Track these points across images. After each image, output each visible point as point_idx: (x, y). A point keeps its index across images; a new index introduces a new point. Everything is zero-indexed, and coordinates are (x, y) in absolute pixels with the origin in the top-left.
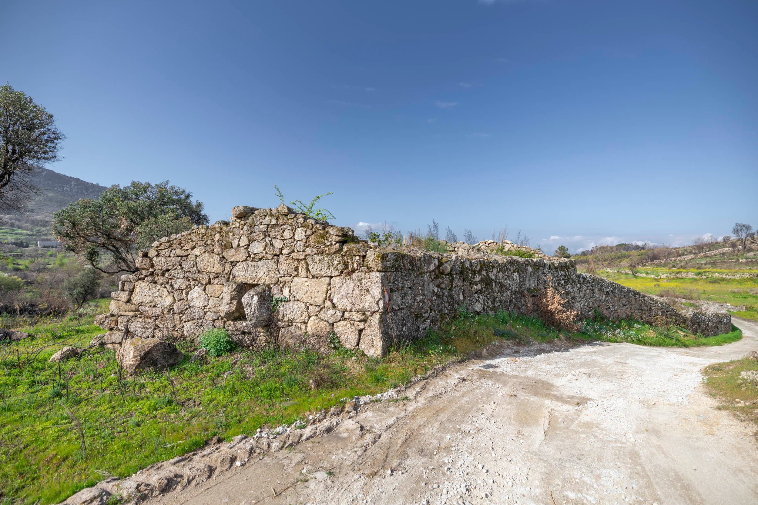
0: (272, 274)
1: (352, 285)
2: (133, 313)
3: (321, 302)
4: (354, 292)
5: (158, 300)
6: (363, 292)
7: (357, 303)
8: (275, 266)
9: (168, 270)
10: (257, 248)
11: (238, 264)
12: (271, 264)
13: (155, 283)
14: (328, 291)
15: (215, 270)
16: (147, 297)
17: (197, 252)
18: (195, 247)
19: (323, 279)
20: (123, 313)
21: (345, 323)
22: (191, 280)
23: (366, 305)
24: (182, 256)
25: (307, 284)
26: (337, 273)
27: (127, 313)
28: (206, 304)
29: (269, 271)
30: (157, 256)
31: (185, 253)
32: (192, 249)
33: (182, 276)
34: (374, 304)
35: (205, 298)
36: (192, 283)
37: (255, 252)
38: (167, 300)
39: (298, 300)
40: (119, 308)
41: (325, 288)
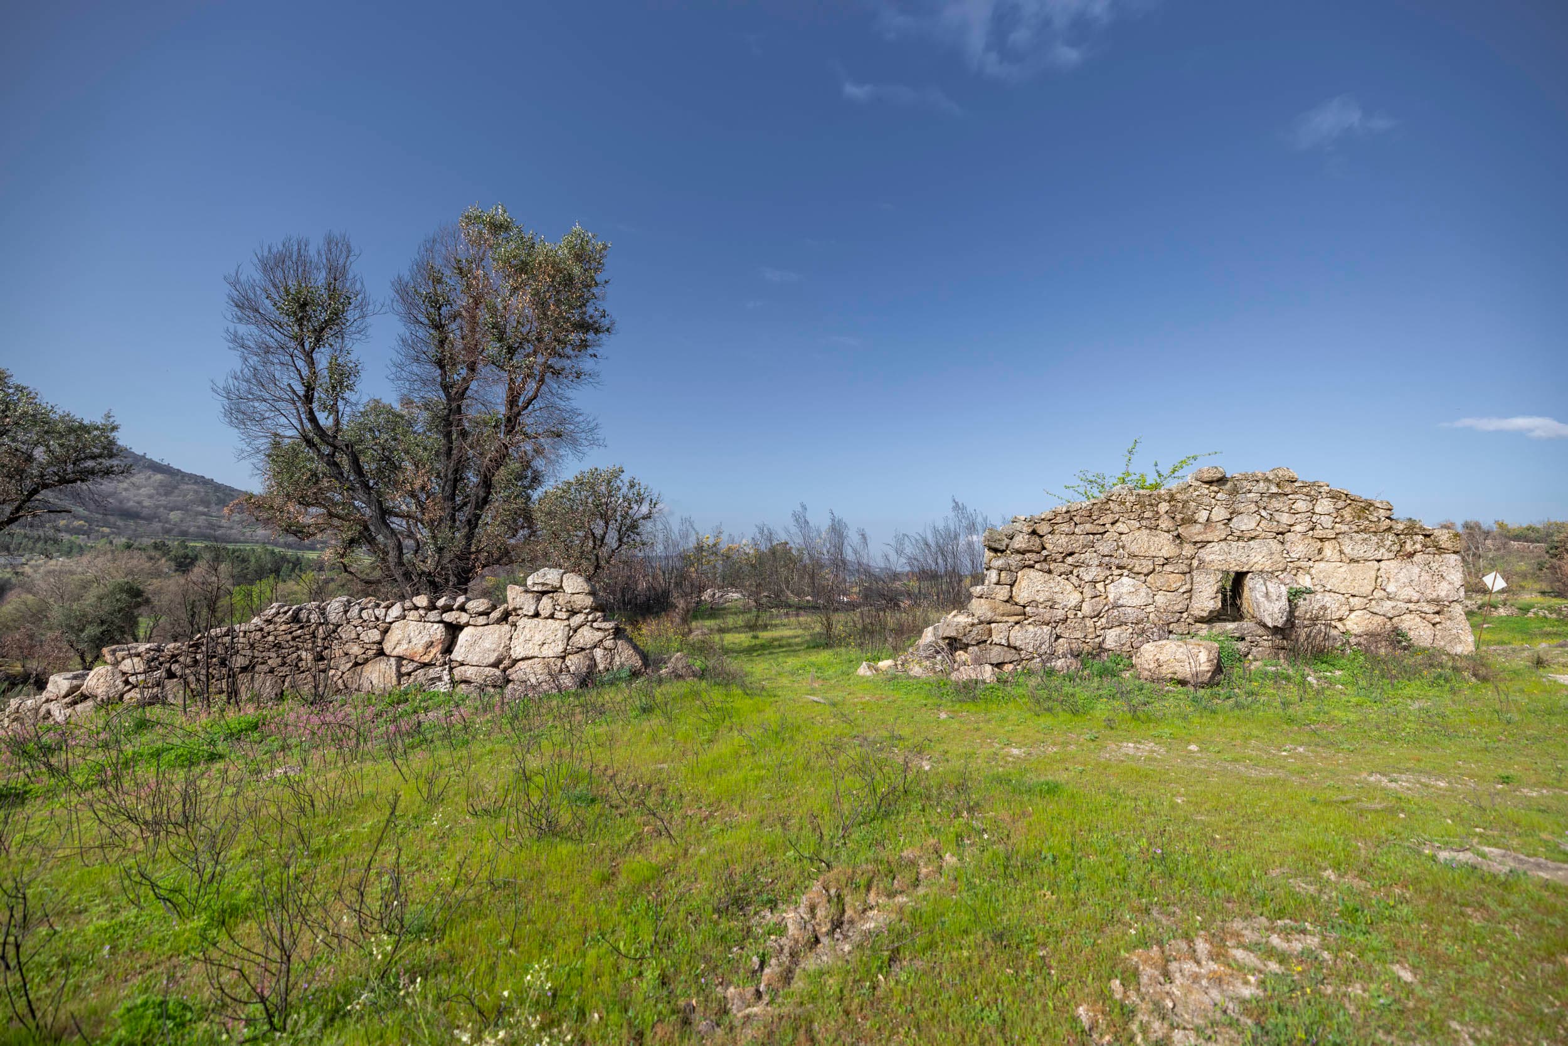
0: (1276, 557)
1: (1416, 570)
2: (1017, 618)
3: (1369, 592)
4: (1422, 579)
5: (1058, 598)
6: (1436, 578)
7: (1428, 591)
8: (1280, 547)
9: (1071, 554)
10: (1245, 523)
11: (1210, 545)
12: (1275, 545)
13: (1050, 572)
14: (1377, 578)
15: (1165, 553)
16: (1042, 594)
17: (1121, 528)
18: (1117, 521)
19: (1370, 563)
20: (999, 618)
21: (1412, 616)
22: (1114, 568)
23: (1443, 594)
24: (1094, 534)
25: (1342, 570)
26: (1392, 555)
27: (1005, 618)
28: (1150, 601)
29: (1272, 554)
30: (1052, 533)
31: (1101, 530)
32: (1113, 524)
33: (1097, 563)
34: (1453, 592)
35: (1148, 594)
36: (1116, 572)
37: (1243, 528)
38: (1071, 597)
39: (1330, 591)
40: (994, 610)
41: (1373, 574)
